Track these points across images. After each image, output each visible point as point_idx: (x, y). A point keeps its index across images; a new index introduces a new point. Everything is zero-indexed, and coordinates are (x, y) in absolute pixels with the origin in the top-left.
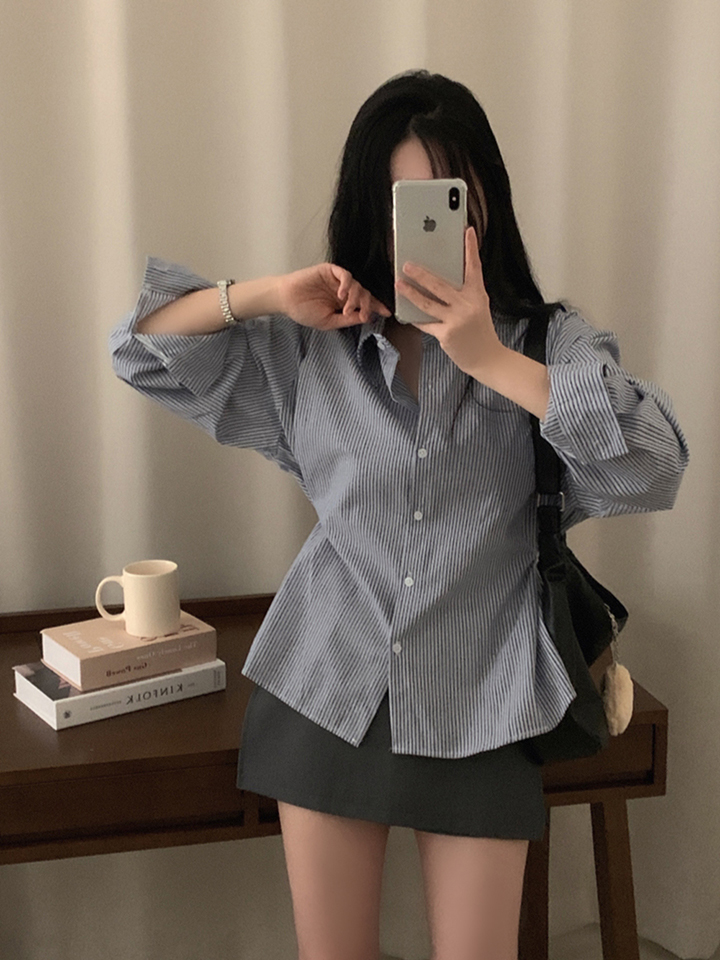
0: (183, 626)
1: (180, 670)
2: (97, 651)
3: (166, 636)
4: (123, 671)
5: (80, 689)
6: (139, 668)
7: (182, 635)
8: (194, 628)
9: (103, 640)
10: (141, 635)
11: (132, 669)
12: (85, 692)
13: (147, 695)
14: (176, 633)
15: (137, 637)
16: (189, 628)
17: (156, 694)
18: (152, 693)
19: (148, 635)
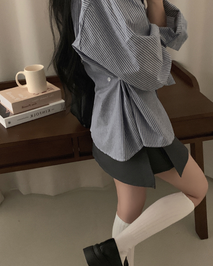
0: (48, 89)
1: (48, 104)
2: (18, 100)
3: (42, 93)
4: (28, 106)
5: (13, 113)
6: (34, 105)
7: (48, 92)
8: (53, 89)
9: (20, 95)
10: (33, 93)
11: (31, 105)
12: (14, 114)
13: (38, 114)
14: (46, 92)
15: (32, 94)
16: (51, 89)
17: (41, 113)
18: (39, 113)
19: (36, 93)
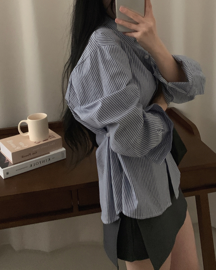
0: (50, 136)
1: (49, 153)
2: (18, 149)
3: (44, 141)
4: (28, 155)
5: (12, 163)
6: (34, 154)
7: (49, 140)
8: (54, 137)
9: (21, 144)
10: (35, 141)
11: (31, 154)
12: (14, 164)
14: (47, 140)
15: (33, 142)
16: (52, 137)
17: (41, 162)
18: (39, 162)
19: (37, 141)
